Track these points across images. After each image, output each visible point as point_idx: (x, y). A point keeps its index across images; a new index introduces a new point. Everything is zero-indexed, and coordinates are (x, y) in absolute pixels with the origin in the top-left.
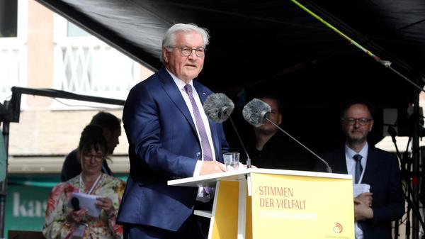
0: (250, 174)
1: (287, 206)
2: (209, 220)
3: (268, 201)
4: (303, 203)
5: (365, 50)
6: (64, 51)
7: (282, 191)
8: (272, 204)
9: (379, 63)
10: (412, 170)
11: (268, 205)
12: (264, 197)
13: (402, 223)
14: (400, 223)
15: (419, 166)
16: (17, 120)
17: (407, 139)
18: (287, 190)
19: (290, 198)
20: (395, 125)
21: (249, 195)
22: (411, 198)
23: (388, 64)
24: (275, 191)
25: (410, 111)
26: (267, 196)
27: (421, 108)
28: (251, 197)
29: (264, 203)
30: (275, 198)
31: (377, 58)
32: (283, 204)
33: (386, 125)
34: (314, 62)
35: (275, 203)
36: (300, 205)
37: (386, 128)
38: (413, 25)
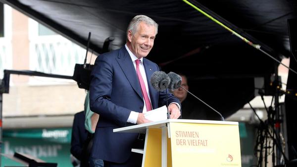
0: (169, 123)
1: (195, 144)
2: (142, 155)
3: (182, 141)
4: (205, 142)
5: (242, 38)
6: (36, 46)
7: (191, 134)
8: (184, 143)
9: (252, 46)
10: (275, 118)
11: (182, 144)
12: (179, 138)
13: (269, 154)
14: (268, 154)
15: (279, 116)
16: (7, 92)
17: (271, 97)
18: (194, 133)
19: (197, 139)
20: (263, 89)
21: (169, 137)
22: (275, 137)
23: (258, 47)
24: (186, 134)
25: (272, 79)
26: (181, 138)
27: (280, 77)
28: (170, 139)
29: (179, 143)
30: (186, 139)
31: (251, 43)
32: (192, 143)
33: (257, 89)
34: (207, 47)
35: (187, 142)
36: (204, 143)
37: (256, 91)
38: (274, 20)
